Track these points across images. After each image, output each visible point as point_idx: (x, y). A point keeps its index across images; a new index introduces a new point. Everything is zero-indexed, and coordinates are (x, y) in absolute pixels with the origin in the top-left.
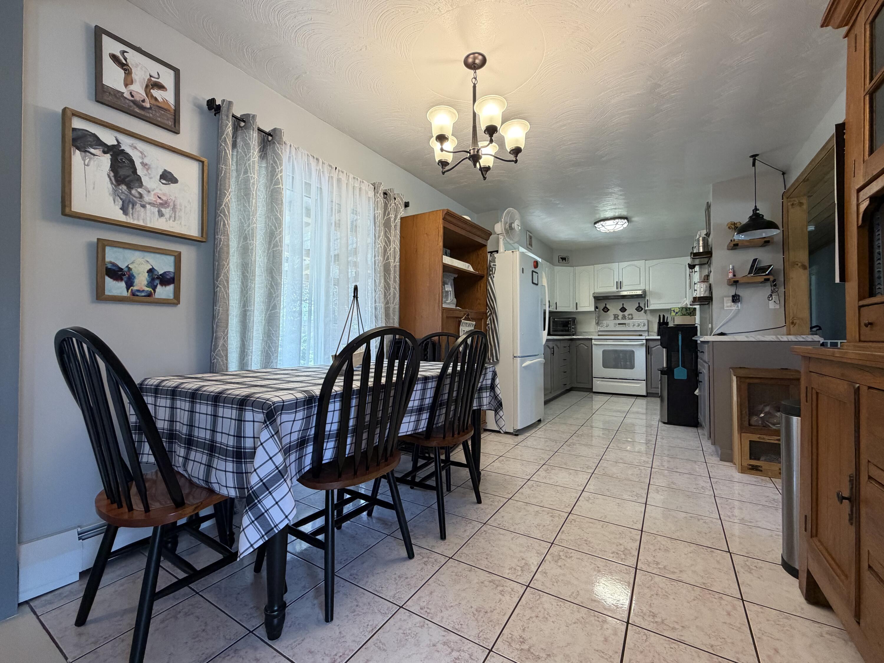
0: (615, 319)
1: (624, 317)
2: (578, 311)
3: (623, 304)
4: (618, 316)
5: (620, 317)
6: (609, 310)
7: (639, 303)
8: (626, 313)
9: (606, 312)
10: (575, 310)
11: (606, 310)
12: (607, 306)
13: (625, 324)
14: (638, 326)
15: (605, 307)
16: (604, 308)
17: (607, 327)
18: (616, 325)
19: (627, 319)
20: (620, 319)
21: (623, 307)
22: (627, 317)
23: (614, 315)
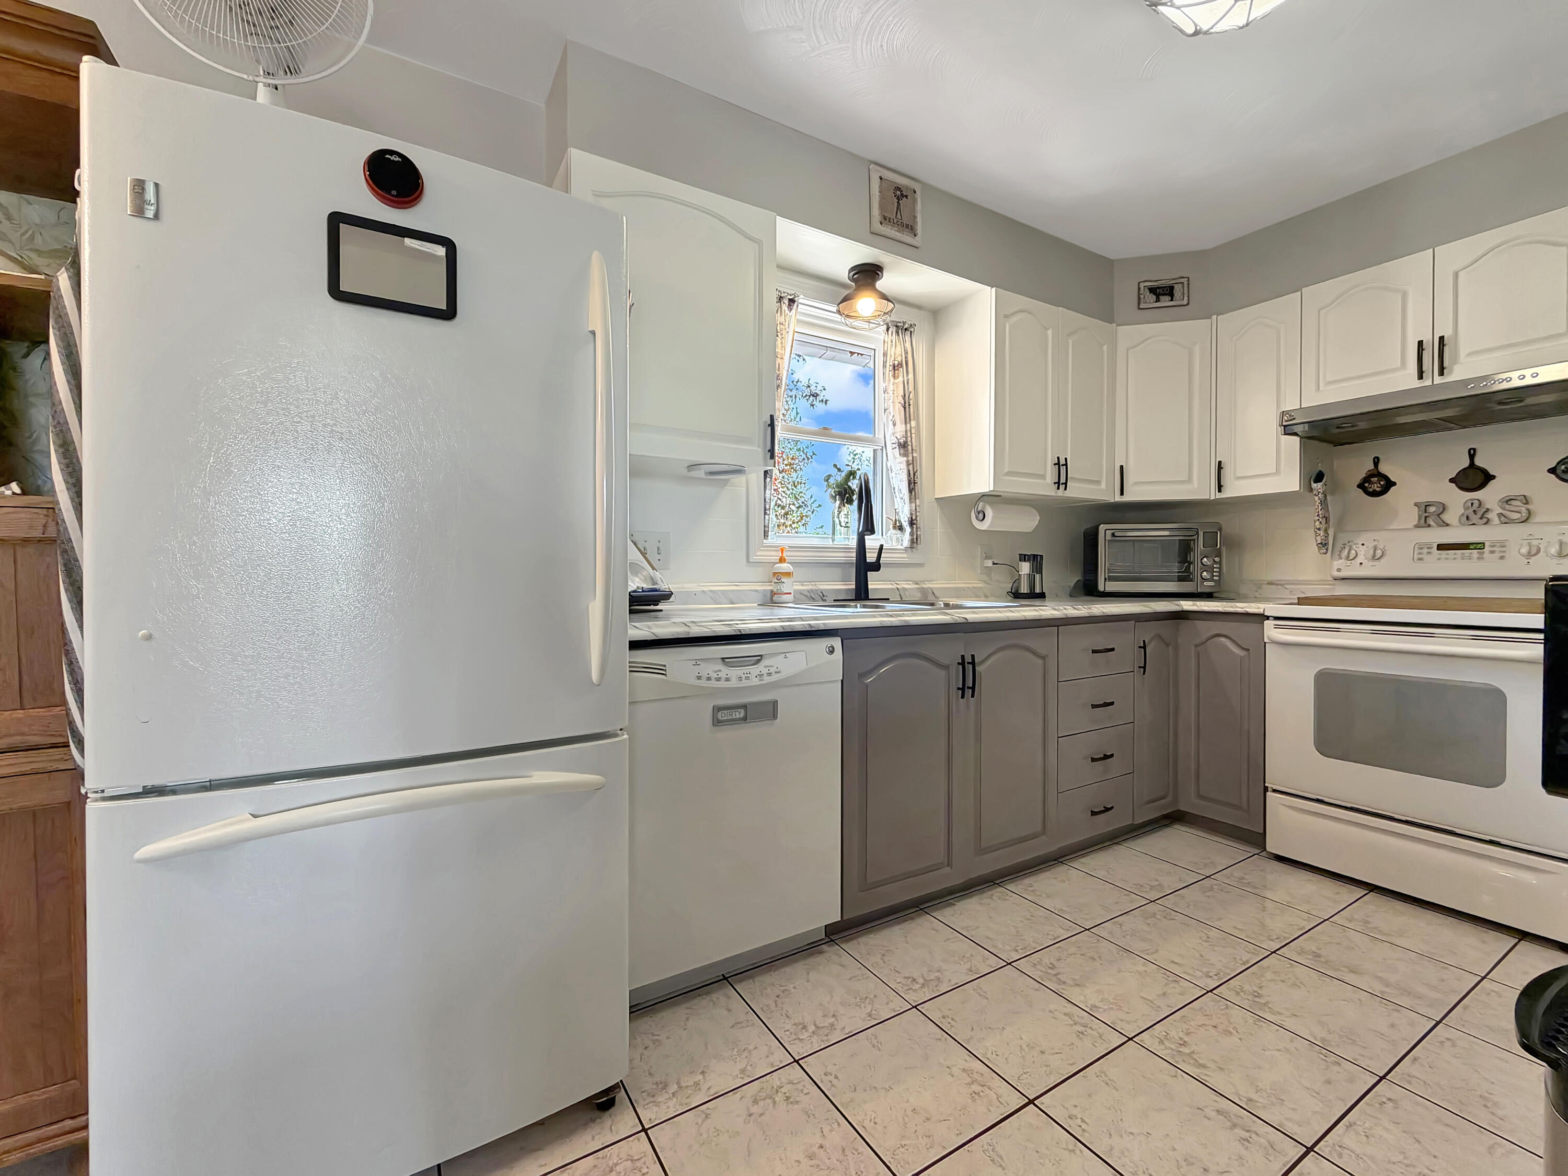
0: (1424, 522)
1: (1476, 515)
2: (1227, 493)
3: (1472, 454)
4: (1444, 508)
5: (1451, 516)
6: (1389, 484)
8: (1489, 495)
9: (1376, 494)
10: (1213, 495)
11: (1376, 487)
12: (1384, 468)
13: (1480, 546)
15: (1373, 473)
16: (1367, 479)
17: (1376, 563)
18: (1425, 551)
19: (1496, 520)
20: (1448, 525)
21: (1472, 464)
22: (1493, 516)
23: (1416, 505)
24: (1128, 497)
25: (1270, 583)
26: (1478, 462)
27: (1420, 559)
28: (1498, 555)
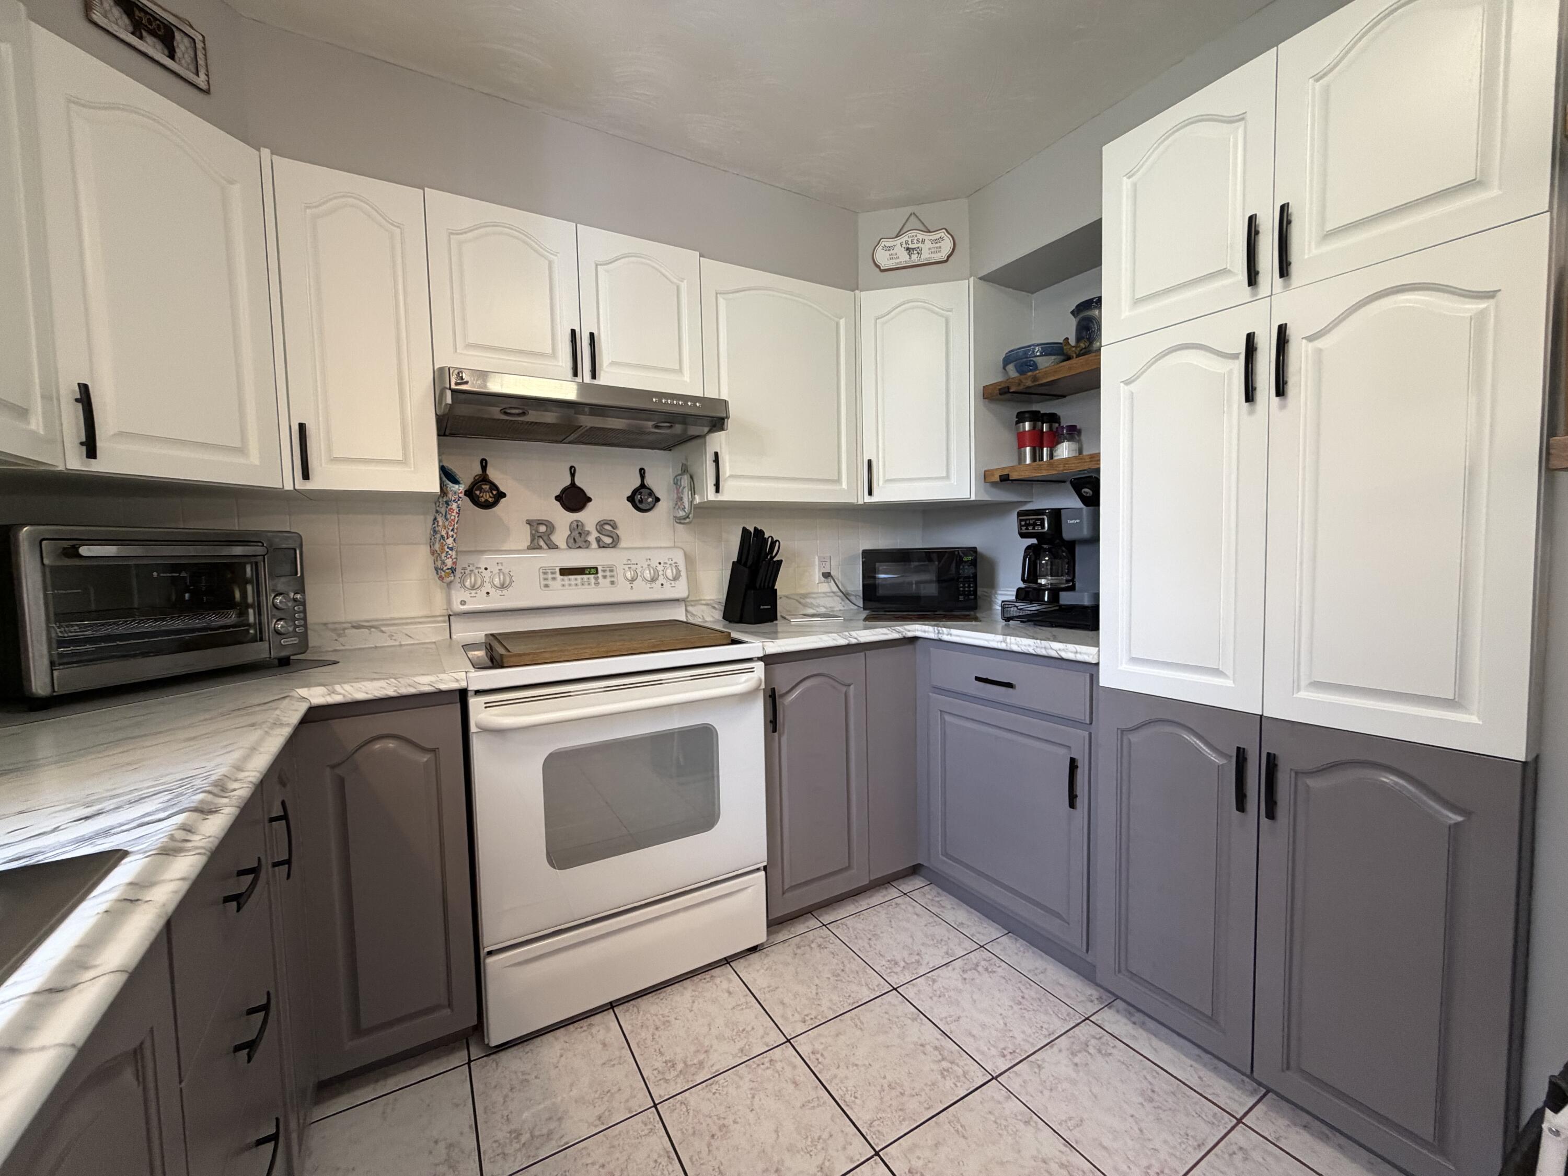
1: (578, 539)
2: (314, 484)
3: (573, 472)
4: (551, 527)
5: (560, 537)
6: (499, 495)
7: (642, 472)
8: (589, 517)
9: (487, 506)
10: (297, 484)
11: (487, 497)
12: (493, 474)
13: (593, 571)
14: (653, 580)
15: (483, 479)
16: (479, 484)
17: (505, 592)
18: (550, 576)
19: (594, 545)
20: (556, 547)
21: (573, 484)
22: (592, 538)
23: (529, 522)
24: (100, 466)
25: (357, 627)
26: (578, 483)
27: (546, 586)
28: (609, 580)
